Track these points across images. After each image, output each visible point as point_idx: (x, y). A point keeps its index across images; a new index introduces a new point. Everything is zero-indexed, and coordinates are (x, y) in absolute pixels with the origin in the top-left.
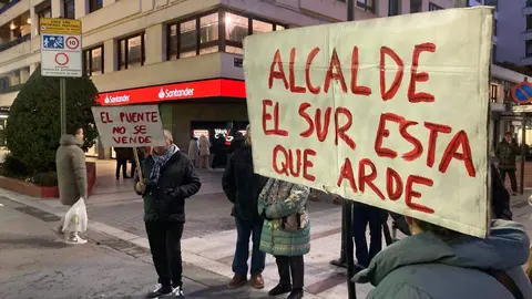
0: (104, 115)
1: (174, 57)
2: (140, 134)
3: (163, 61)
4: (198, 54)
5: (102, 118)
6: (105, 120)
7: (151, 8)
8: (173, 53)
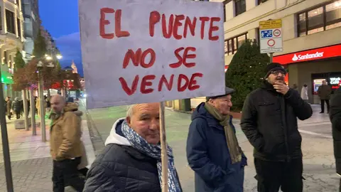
0: (110, 17)
1: (303, 34)
2: (182, 69)
3: (295, 38)
4: (325, 29)
5: (103, 22)
6: (110, 29)
7: (284, 5)
8: (302, 32)
